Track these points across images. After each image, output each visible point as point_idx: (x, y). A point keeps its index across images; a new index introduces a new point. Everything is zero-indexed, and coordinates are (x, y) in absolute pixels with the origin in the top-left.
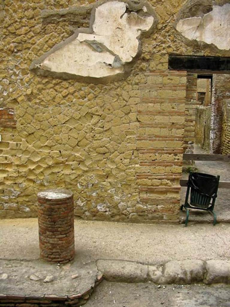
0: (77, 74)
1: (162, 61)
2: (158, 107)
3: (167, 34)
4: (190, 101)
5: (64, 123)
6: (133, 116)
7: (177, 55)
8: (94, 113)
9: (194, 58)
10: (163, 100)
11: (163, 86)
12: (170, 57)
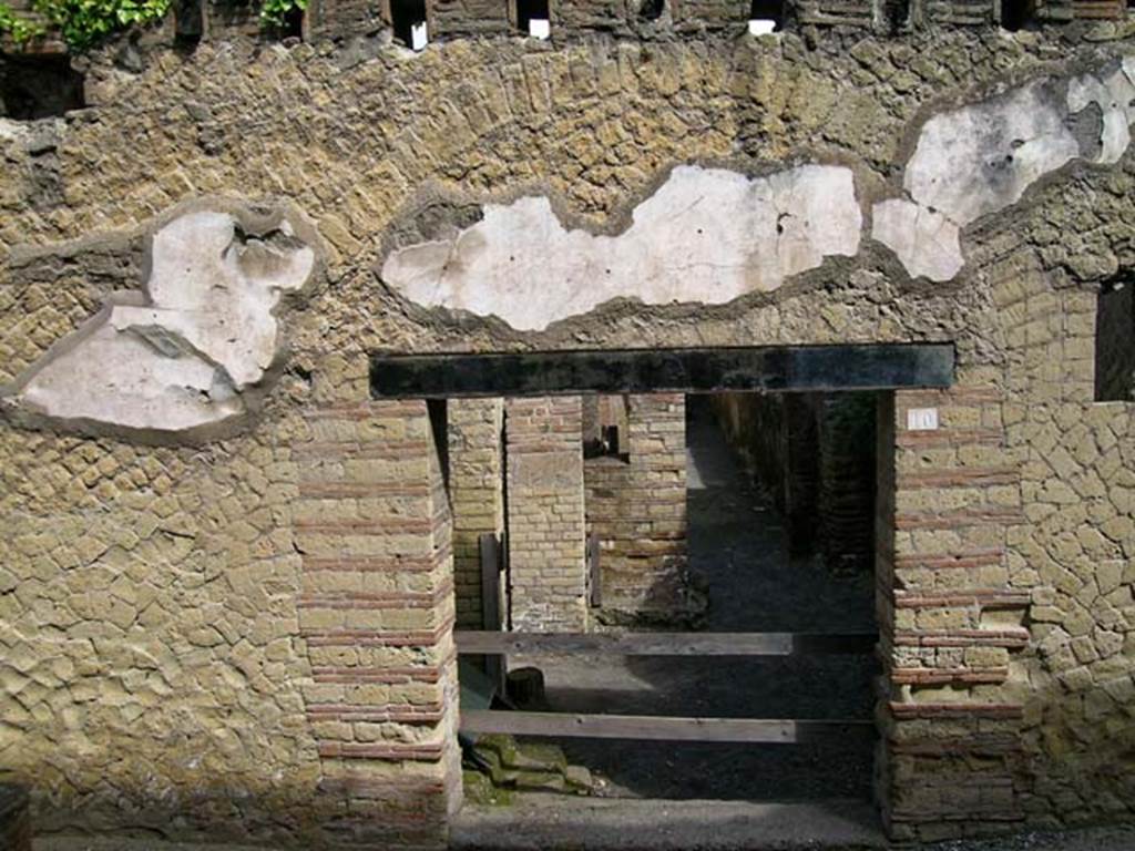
0: (117, 422)
1: (350, 374)
2: (350, 508)
3: (357, 295)
5: (96, 560)
6: (283, 536)
7: (392, 354)
8: (174, 530)
9: (445, 362)
10: (364, 489)
11: (358, 449)
12: (374, 362)
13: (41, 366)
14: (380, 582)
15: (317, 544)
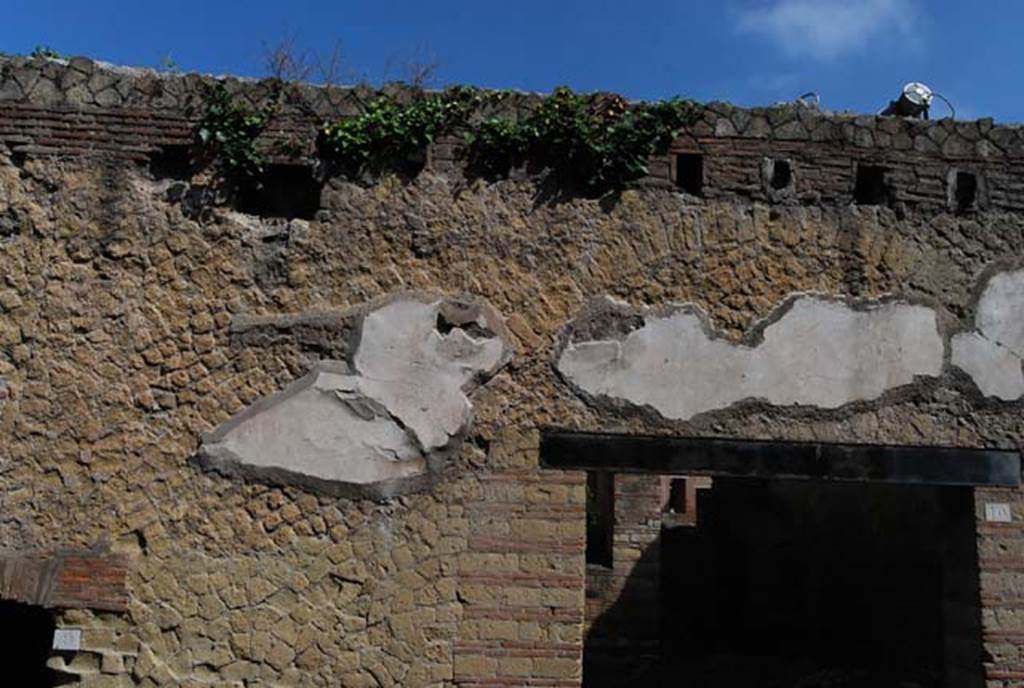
0: (307, 474)
1: (522, 445)
2: (513, 563)
3: (535, 380)
4: (646, 523)
5: (264, 601)
6: (448, 586)
7: (561, 430)
8: (344, 576)
9: (606, 440)
10: (526, 546)
11: (526, 508)
12: (544, 437)
13: (243, 419)
14: (534, 631)
15: (478, 594)
